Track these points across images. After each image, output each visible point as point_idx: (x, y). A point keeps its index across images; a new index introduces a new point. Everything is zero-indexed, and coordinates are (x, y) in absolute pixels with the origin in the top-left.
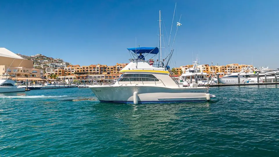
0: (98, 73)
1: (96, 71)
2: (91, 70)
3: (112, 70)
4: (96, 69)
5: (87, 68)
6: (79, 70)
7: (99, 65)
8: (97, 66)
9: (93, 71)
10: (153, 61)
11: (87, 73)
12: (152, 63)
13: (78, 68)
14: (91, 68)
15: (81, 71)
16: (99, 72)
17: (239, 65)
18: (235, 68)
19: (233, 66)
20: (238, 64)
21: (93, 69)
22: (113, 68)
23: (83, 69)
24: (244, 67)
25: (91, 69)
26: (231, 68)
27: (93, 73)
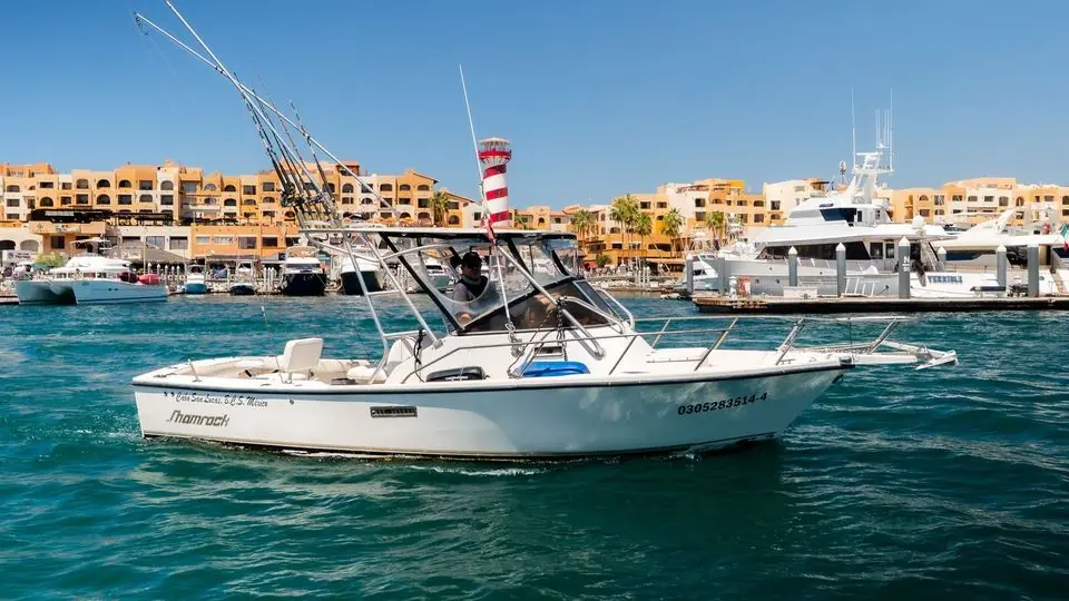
0: (167, 218)
1: (157, 206)
2: (124, 199)
3: (253, 202)
4: (157, 193)
5: (103, 183)
6: (55, 194)
7: (176, 170)
8: (161, 177)
9: (136, 206)
10: (507, 149)
11: (107, 214)
12: (496, 161)
13: (44, 185)
14: (124, 184)
15: (65, 200)
16: (174, 208)
17: (1021, 186)
18: (995, 203)
19: (982, 193)
20: (1012, 180)
21: (140, 193)
22: (259, 189)
23: (73, 193)
24: (1050, 199)
25: (124, 191)
26: (973, 204)
27: (144, 216)
